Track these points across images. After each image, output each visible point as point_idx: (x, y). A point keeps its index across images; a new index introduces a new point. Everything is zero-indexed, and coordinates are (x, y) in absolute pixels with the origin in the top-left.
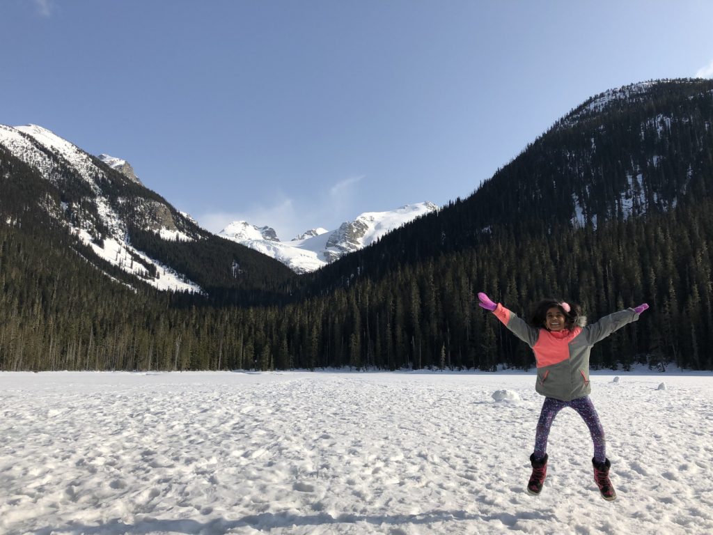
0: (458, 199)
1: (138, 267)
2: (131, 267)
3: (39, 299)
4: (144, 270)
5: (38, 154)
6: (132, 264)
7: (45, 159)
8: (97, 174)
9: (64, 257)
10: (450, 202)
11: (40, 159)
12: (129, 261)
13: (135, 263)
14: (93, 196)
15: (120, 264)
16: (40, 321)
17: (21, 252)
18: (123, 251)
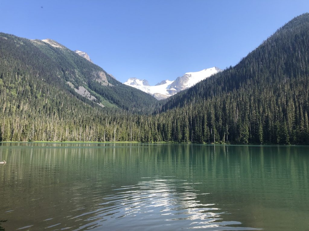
0: (231, 66)
1: (93, 98)
2: (90, 98)
3: (56, 112)
4: (95, 99)
5: (51, 51)
6: (90, 97)
7: (54, 53)
8: (75, 59)
9: (65, 94)
10: (227, 67)
11: (52, 53)
12: (89, 95)
13: (92, 96)
14: (74, 68)
15: (86, 96)
16: (58, 120)
17: (48, 92)
18: (87, 91)
